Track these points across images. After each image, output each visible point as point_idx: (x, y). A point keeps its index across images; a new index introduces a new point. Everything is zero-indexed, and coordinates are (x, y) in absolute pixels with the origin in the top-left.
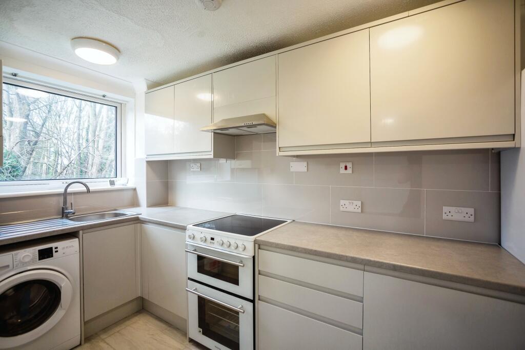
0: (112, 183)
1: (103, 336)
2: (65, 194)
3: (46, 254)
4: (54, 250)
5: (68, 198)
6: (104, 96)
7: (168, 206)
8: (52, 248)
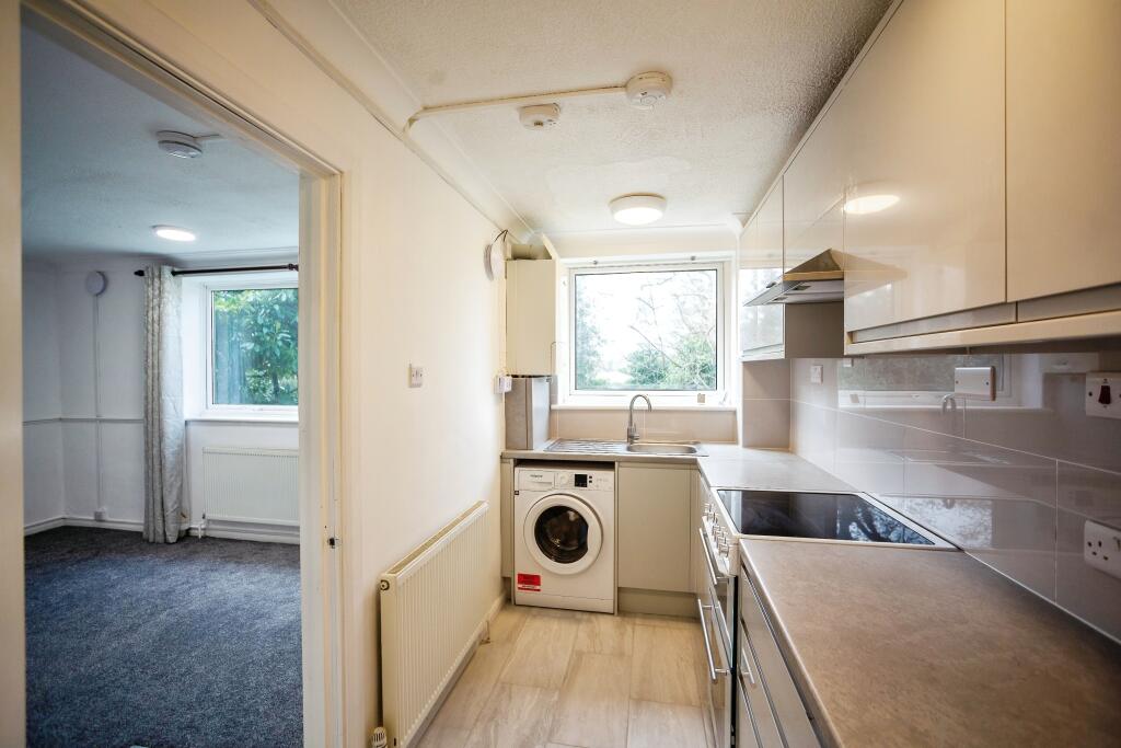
0: (701, 399)
1: (638, 621)
2: (631, 410)
3: (581, 481)
4: (588, 480)
5: (634, 416)
6: (693, 258)
7: (788, 452)
8: (586, 476)
